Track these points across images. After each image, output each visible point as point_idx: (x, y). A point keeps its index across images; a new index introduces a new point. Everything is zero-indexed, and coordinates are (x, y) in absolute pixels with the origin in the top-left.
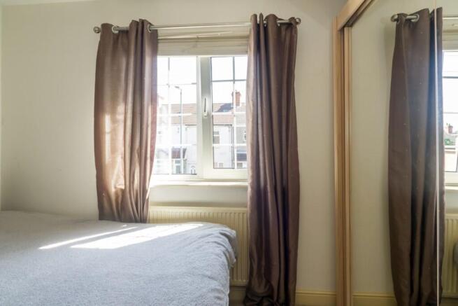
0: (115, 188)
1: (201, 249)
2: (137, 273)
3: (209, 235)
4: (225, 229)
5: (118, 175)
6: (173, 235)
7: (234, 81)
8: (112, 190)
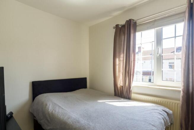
0: (120, 85)
1: (151, 114)
2: (124, 115)
3: (157, 109)
4: (165, 109)
5: (121, 81)
6: (140, 106)
7: (175, 37)
8: (119, 86)
